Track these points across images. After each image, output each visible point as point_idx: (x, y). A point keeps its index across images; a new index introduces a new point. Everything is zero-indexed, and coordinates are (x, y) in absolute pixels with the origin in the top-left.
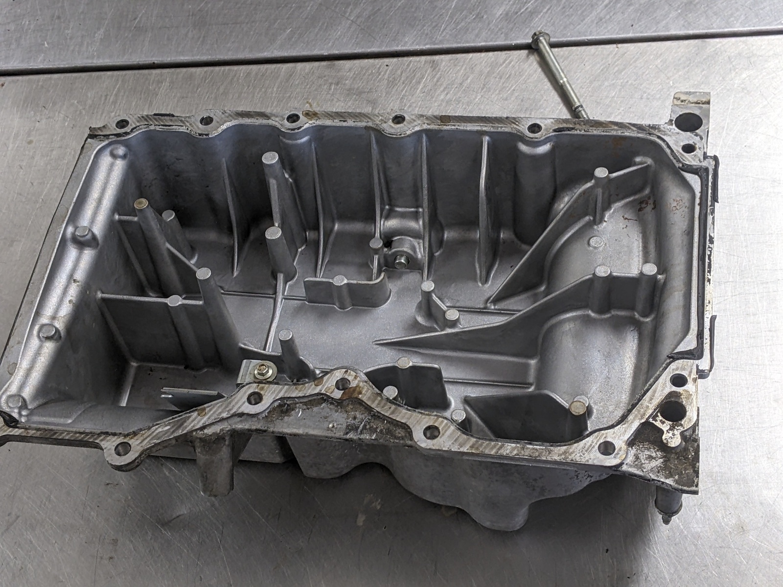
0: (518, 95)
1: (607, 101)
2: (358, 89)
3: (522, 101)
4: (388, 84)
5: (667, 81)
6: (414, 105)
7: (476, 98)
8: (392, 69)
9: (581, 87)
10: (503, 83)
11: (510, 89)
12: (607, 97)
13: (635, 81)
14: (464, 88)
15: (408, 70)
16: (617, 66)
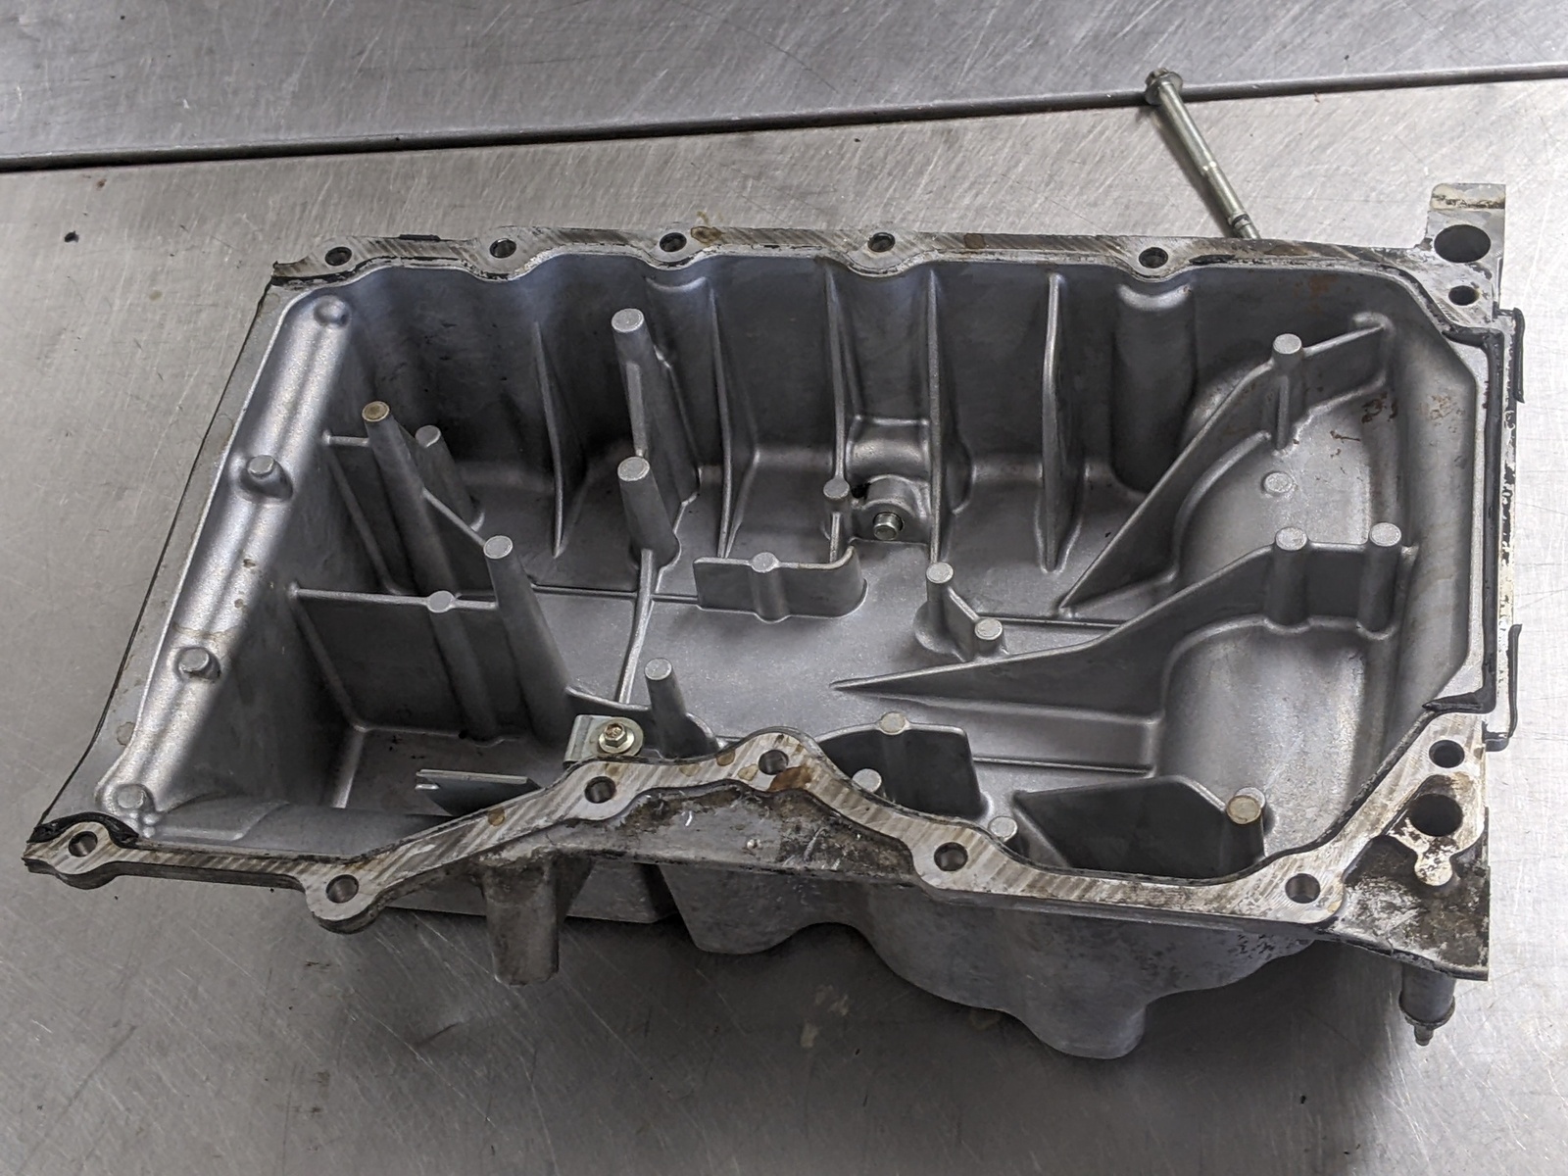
0: (1119, 197)
1: (1298, 207)
2: (798, 187)
3: (1127, 207)
4: (859, 176)
5: (1417, 167)
6: (911, 217)
7: (1034, 202)
8: (868, 148)
9: (1245, 180)
10: (1089, 173)
11: (1102, 184)
12: (1297, 198)
13: (1353, 166)
14: (1010, 183)
15: (899, 148)
16: (1317, 136)
